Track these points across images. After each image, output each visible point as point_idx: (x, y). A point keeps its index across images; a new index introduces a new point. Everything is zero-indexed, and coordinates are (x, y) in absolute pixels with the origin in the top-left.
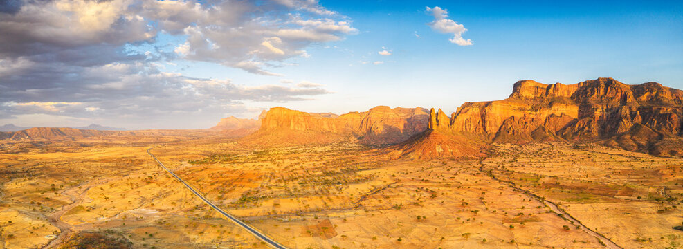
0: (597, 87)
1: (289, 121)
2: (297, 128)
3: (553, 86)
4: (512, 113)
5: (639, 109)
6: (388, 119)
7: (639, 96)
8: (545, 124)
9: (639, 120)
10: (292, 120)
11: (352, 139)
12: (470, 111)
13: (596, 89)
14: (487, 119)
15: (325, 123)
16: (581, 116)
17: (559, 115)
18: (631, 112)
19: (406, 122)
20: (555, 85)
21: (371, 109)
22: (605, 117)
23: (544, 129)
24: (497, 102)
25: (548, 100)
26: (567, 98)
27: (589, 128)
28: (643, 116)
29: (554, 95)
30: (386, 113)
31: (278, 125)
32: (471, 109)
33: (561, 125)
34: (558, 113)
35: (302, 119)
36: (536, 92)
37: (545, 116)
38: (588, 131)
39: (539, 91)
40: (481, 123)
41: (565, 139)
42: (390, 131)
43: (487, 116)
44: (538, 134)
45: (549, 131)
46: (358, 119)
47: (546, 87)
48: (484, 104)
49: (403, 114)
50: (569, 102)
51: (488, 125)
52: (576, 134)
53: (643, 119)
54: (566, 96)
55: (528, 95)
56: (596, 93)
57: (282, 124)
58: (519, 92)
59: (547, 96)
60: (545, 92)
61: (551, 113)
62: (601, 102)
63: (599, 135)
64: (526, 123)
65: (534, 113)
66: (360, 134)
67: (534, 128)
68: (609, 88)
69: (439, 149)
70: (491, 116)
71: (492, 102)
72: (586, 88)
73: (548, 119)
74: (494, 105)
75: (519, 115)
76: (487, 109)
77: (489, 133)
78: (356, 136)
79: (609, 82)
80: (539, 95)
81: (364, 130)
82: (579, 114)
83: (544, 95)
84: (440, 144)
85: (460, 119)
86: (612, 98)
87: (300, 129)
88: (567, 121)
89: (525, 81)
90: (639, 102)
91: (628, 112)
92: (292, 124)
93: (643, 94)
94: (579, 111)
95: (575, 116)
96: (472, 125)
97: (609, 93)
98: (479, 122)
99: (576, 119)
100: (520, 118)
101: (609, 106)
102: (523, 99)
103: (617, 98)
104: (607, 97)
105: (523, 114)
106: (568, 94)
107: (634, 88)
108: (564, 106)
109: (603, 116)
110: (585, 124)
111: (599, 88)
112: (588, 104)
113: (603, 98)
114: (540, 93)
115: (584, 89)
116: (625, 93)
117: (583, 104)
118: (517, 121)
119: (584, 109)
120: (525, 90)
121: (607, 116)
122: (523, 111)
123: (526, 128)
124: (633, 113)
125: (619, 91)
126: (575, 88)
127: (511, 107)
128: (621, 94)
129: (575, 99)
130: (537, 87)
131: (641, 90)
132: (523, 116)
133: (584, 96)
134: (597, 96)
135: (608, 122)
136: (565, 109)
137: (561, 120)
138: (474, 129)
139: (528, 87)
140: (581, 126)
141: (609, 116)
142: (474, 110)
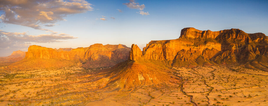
0: (231, 34)
1: (40, 53)
2: (44, 58)
4: (182, 48)
5: (257, 47)
6: (101, 51)
7: (254, 40)
8: (202, 55)
9: (258, 53)
10: (41, 53)
11: (79, 64)
12: (156, 46)
13: (231, 35)
14: (167, 51)
15: (62, 54)
16: (223, 50)
17: (211, 49)
18: (253, 48)
19: (113, 53)
20: (207, 31)
21: (91, 46)
22: (238, 51)
23: (203, 58)
24: (173, 41)
25: (203, 40)
26: (214, 39)
27: (230, 57)
28: (260, 51)
29: (206, 37)
30: (100, 48)
31: (33, 56)
32: (156, 45)
33: (212, 55)
34: (210, 48)
35: (48, 52)
36: (196, 35)
37: (203, 49)
38: (230, 59)
39: (198, 34)
40: (162, 54)
41: (217, 63)
42: (103, 59)
43: (166, 49)
44: (200, 61)
45: (206, 59)
46: (83, 52)
47: (201, 32)
48: (164, 42)
49: (111, 49)
50: (216, 41)
51: (167, 55)
52: (223, 60)
53: (261, 52)
55: (191, 37)
56: (231, 37)
57: (36, 55)
58: (185, 35)
59: (202, 37)
60: (201, 35)
61: (206, 48)
62: (234, 42)
63: (236, 61)
64: (191, 54)
65: (196, 47)
66: (84, 61)
67: (196, 57)
68: (238, 35)
69: (141, 78)
70: (169, 50)
71: (169, 40)
72: (225, 34)
73: (204, 51)
74: (171, 43)
75: (187, 49)
76: (166, 45)
77: (168, 60)
78: (81, 62)
79: (238, 32)
80: (198, 37)
81: (86, 58)
82: (222, 49)
83: (200, 37)
84: (141, 73)
85: (149, 51)
86: (240, 40)
87: (46, 58)
88: (216, 52)
89: (189, 28)
90: (255, 43)
91: (251, 48)
92: (41, 56)
93: (256, 39)
94: (222, 47)
95: (220, 50)
96: (157, 55)
97: (239, 37)
98: (161, 54)
99: (220, 51)
100: (188, 51)
101: (239, 45)
102: (188, 39)
103: (243, 41)
104: (237, 40)
105: (189, 48)
106: (214, 37)
107: (251, 35)
108: (214, 44)
109: (237, 50)
110: (228, 55)
111: (232, 34)
112: (227, 43)
113: (235, 40)
114: (198, 35)
115: (223, 34)
116: (248, 38)
117: (224, 43)
118: (186, 53)
119: (225, 46)
120: (189, 33)
121: (239, 50)
122: (189, 46)
123: (192, 57)
124: (254, 49)
125: (244, 36)
126: (218, 33)
127: (182, 44)
128: (245, 38)
129: (218, 40)
130: (196, 32)
131: (255, 36)
132: (189, 49)
133: (224, 38)
134: (232, 38)
135: (240, 54)
136: (214, 45)
137: (212, 52)
138: (158, 58)
139: (191, 32)
140: (225, 56)
141: (240, 50)
142: (158, 46)
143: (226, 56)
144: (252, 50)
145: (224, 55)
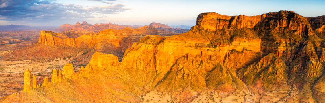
0: (279, 20)
2: (48, 45)
3: (236, 18)
4: (186, 51)
5: (322, 44)
7: (316, 28)
8: (224, 62)
13: (278, 22)
14: (157, 57)
16: (265, 52)
17: (240, 51)
18: (316, 49)
20: (238, 17)
22: (289, 53)
25: (230, 33)
26: (250, 29)
27: (273, 68)
29: (237, 27)
32: (144, 45)
33: (242, 61)
34: (239, 49)
36: (217, 25)
37: (225, 52)
38: (273, 73)
40: (152, 61)
41: (245, 82)
43: (158, 54)
47: (229, 19)
50: (252, 34)
51: (157, 63)
52: (258, 75)
54: (249, 27)
55: (209, 28)
56: (278, 26)
58: (199, 25)
59: (229, 29)
60: (228, 24)
61: (231, 49)
62: (283, 35)
64: (201, 62)
65: (212, 49)
67: (210, 67)
68: (291, 21)
70: (161, 55)
72: (269, 20)
73: (227, 56)
75: (195, 52)
76: (159, 46)
77: (159, 72)
79: (291, 15)
80: (221, 28)
83: (226, 28)
85: (131, 56)
86: (294, 31)
87: (50, 45)
88: (249, 56)
90: (318, 34)
91: (313, 49)
93: (320, 27)
94: (262, 44)
95: (258, 49)
96: (142, 63)
97: (292, 26)
98: (150, 60)
99: (259, 53)
100: (197, 56)
101: (292, 41)
102: (203, 32)
103: (299, 32)
104: (289, 30)
105: (200, 51)
106: (251, 25)
107: (311, 20)
108: (247, 41)
109: (287, 52)
110: (269, 63)
111: (281, 21)
112: (271, 37)
113: (285, 31)
114: (222, 25)
115: (267, 20)
116: (306, 26)
117: (266, 37)
118: (191, 61)
119: (267, 43)
120: (206, 23)
121: (291, 51)
122: (199, 48)
123: (201, 68)
124: (318, 50)
125: (300, 24)
126: (258, 19)
127: (186, 45)
128: (303, 28)
129: (258, 30)
130: (219, 19)
131: (318, 22)
132: (199, 53)
133: (267, 28)
134: (280, 28)
135: (293, 59)
136: (246, 44)
137: (242, 57)
138: (144, 67)
139: (210, 20)
140: (264, 65)
141: (293, 52)
142: (147, 47)
143: (266, 64)
144: (314, 52)
145: (262, 64)
